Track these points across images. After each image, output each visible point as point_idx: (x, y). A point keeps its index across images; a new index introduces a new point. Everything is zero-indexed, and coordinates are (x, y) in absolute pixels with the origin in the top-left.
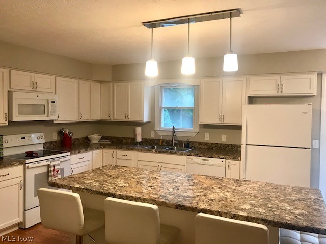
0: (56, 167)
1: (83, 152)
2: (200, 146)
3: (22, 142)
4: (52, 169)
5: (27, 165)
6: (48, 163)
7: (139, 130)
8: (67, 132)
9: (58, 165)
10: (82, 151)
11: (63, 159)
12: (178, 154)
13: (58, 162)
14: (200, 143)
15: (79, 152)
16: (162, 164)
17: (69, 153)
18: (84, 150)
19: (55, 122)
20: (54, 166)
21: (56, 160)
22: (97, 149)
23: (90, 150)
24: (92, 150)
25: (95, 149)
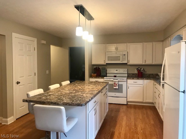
0: (116, 83)
4: (114, 83)
5: (104, 79)
8: (142, 70)
11: (121, 80)
13: (118, 81)
15: (133, 79)
17: (126, 78)
22: (148, 79)
23: (141, 79)
24: (143, 79)
25: (146, 79)
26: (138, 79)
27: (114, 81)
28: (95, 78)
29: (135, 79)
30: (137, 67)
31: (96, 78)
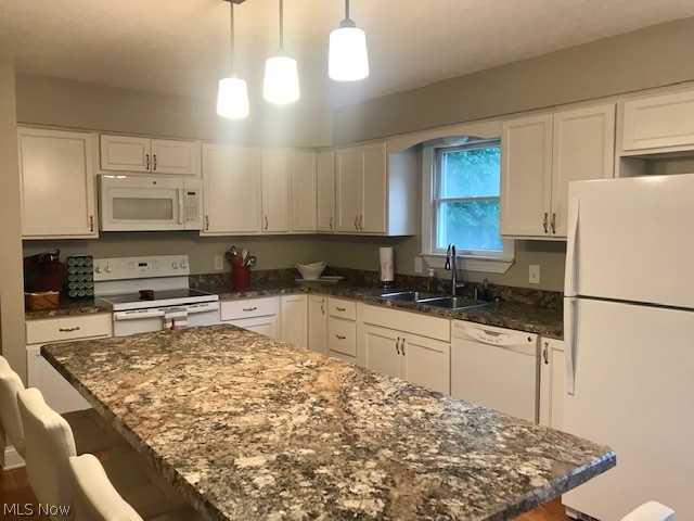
0: (177, 324)
1: (253, 297)
2: (518, 298)
3: (138, 272)
4: (169, 325)
5: (115, 314)
6: (162, 313)
7: (386, 254)
8: (245, 256)
9: (184, 318)
10: (249, 294)
11: (199, 308)
12: (433, 315)
13: (185, 314)
14: (516, 291)
15: (243, 297)
16: (407, 337)
17: (216, 297)
18: (255, 293)
19: (201, 234)
20: (173, 321)
21: (181, 310)
22: (292, 292)
23: (272, 295)
24: (278, 293)
25: (286, 293)
26: (261, 295)
27: (168, 316)
28: (57, 316)
29: (250, 298)
30: (226, 247)
31: (68, 314)
